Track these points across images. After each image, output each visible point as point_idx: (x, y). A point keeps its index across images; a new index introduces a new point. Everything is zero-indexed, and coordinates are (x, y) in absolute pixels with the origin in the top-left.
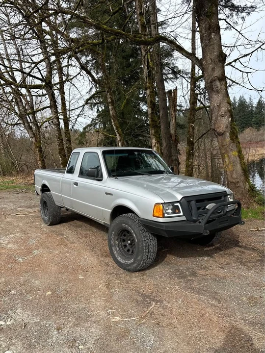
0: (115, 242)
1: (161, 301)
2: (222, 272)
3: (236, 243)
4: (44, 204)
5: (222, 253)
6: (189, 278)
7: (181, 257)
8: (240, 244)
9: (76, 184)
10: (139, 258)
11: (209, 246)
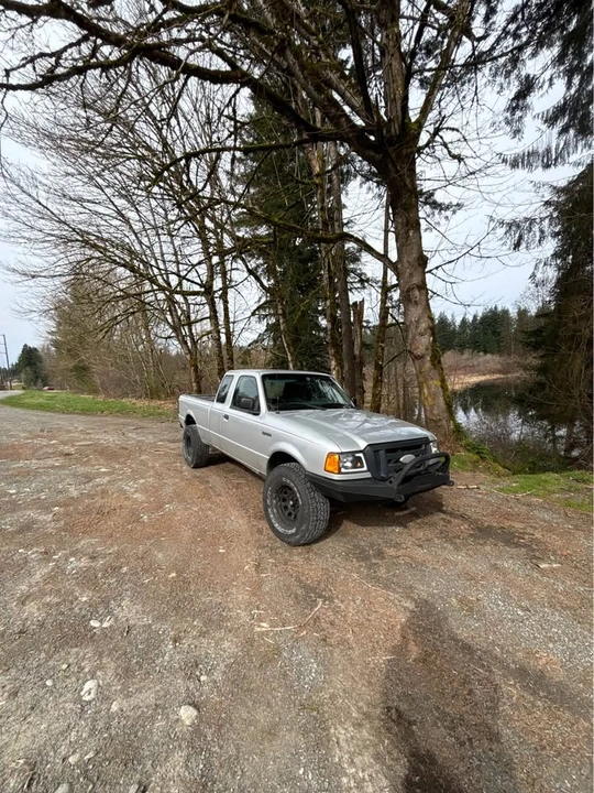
0: (271, 502)
1: (331, 599)
2: (420, 553)
3: (438, 507)
4: (188, 439)
5: (419, 521)
6: (374, 561)
7: (363, 525)
8: (444, 508)
9: (227, 417)
10: (303, 528)
11: (402, 510)
